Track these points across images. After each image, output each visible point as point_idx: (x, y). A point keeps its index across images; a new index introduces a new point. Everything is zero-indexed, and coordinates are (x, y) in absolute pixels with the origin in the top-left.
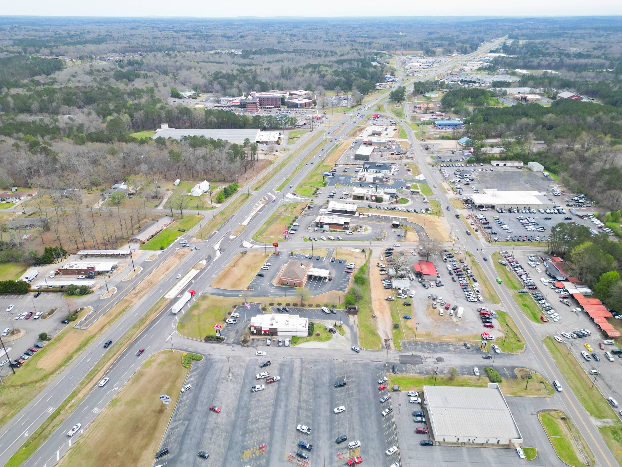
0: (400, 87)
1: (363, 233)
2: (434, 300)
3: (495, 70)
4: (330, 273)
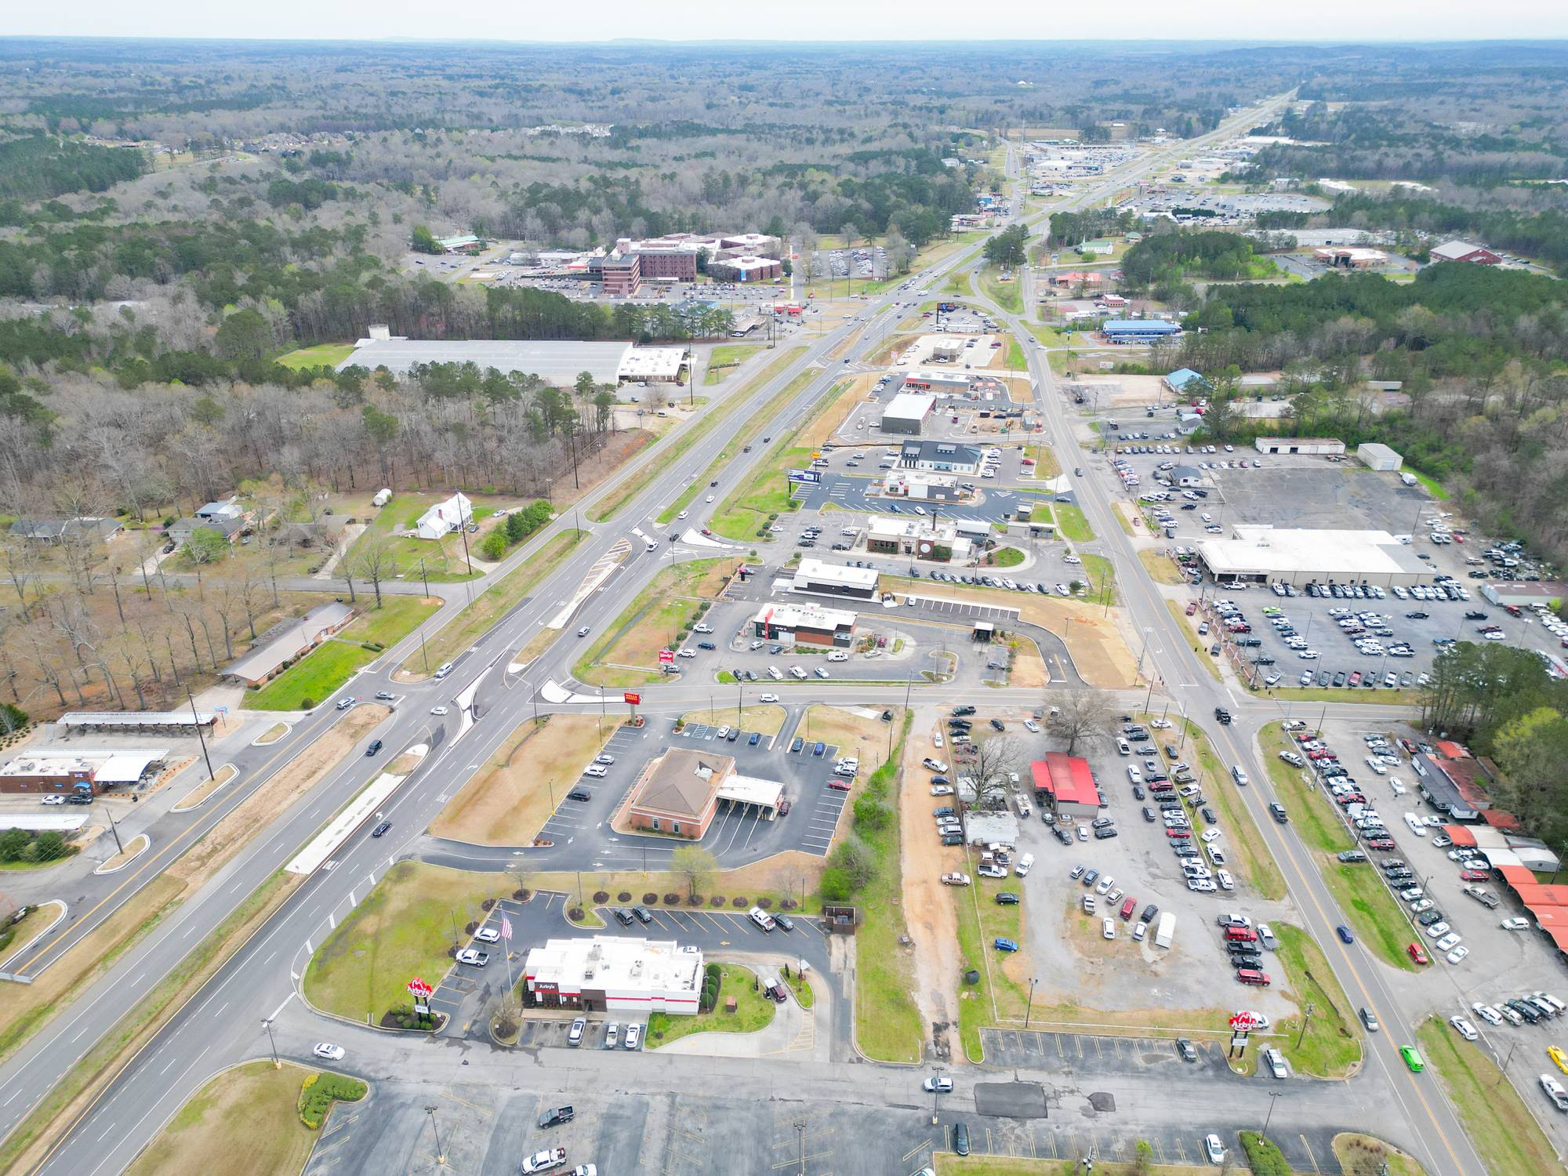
0: (1013, 227)
1: (891, 657)
2: (1087, 884)
3: (1265, 182)
4: (784, 792)
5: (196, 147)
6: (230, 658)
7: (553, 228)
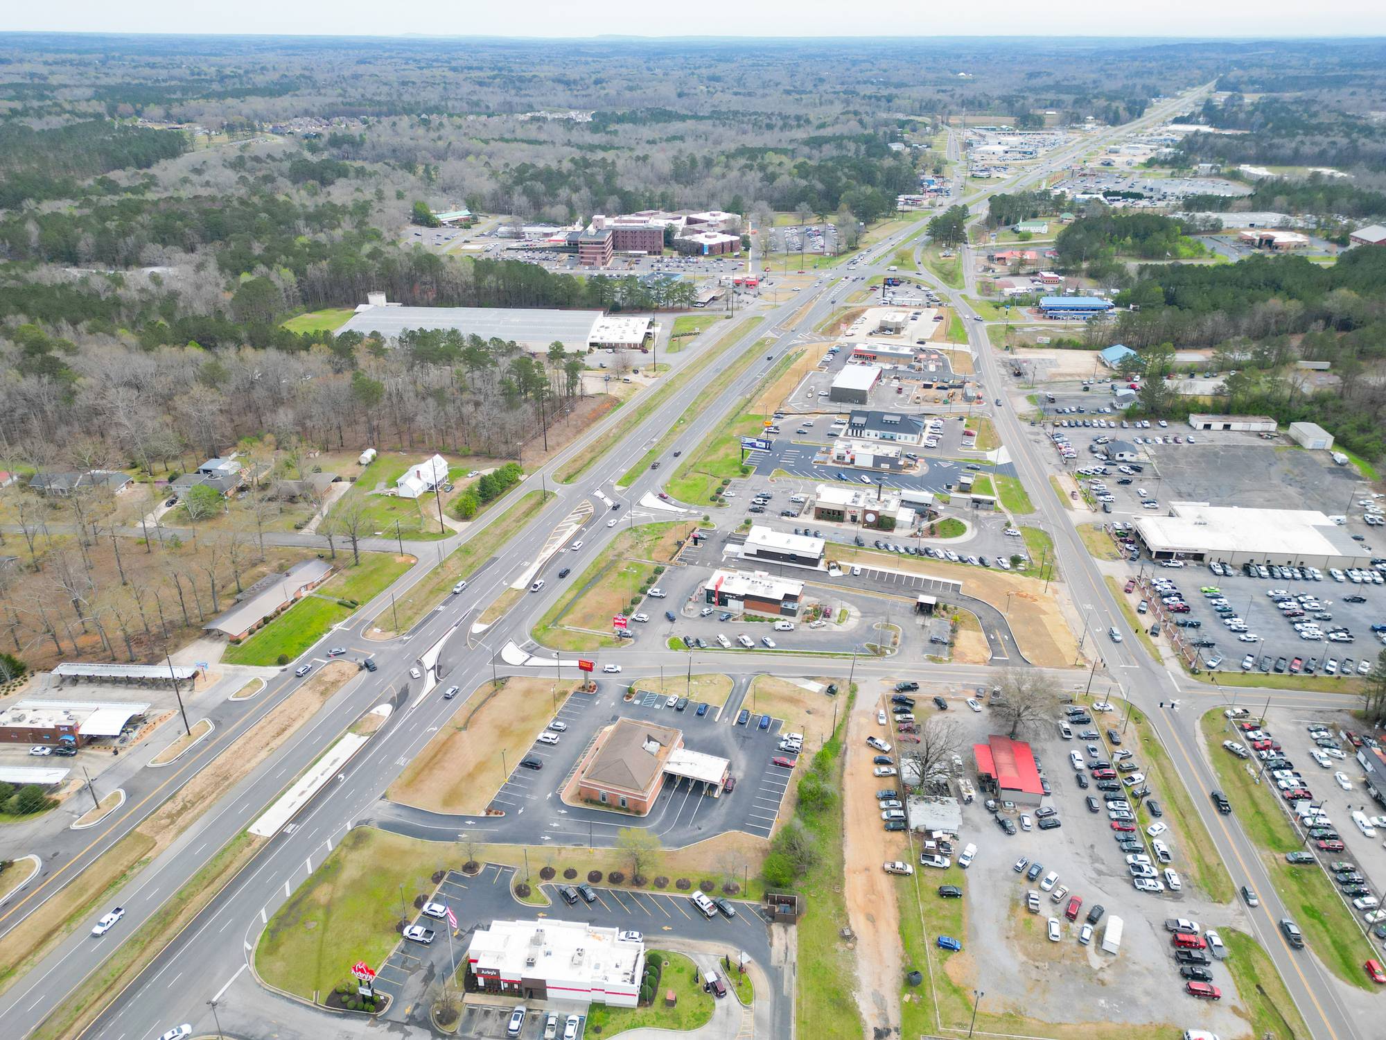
0: (954, 208)
1: (836, 628)
2: (1031, 878)
3: (1188, 167)
4: (729, 767)
5: (230, 129)
6: (216, 612)
7: (537, 205)
